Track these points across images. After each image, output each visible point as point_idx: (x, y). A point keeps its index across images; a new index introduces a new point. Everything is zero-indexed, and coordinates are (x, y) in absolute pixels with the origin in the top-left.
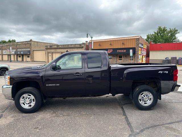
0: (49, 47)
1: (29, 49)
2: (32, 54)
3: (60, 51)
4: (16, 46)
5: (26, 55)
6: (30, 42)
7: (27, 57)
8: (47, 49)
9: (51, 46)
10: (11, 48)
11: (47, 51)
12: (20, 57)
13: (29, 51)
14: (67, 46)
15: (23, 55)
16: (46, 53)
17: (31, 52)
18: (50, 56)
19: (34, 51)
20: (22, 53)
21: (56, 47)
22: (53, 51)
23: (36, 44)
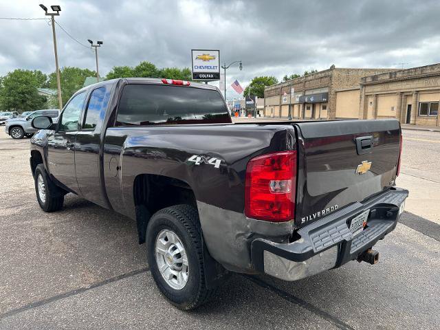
0: (369, 80)
1: (326, 90)
2: (332, 102)
3: (396, 88)
4: (304, 86)
5: (320, 103)
6: (330, 73)
7: (322, 108)
8: (365, 86)
9: (374, 78)
10: (293, 90)
11: (363, 92)
12: (308, 108)
13: (326, 95)
14: (419, 72)
15: (314, 105)
16: (361, 97)
17: (331, 96)
18: (371, 103)
19: (338, 94)
20: (312, 99)
21: (387, 77)
22: (378, 89)
23: (344, 75)
